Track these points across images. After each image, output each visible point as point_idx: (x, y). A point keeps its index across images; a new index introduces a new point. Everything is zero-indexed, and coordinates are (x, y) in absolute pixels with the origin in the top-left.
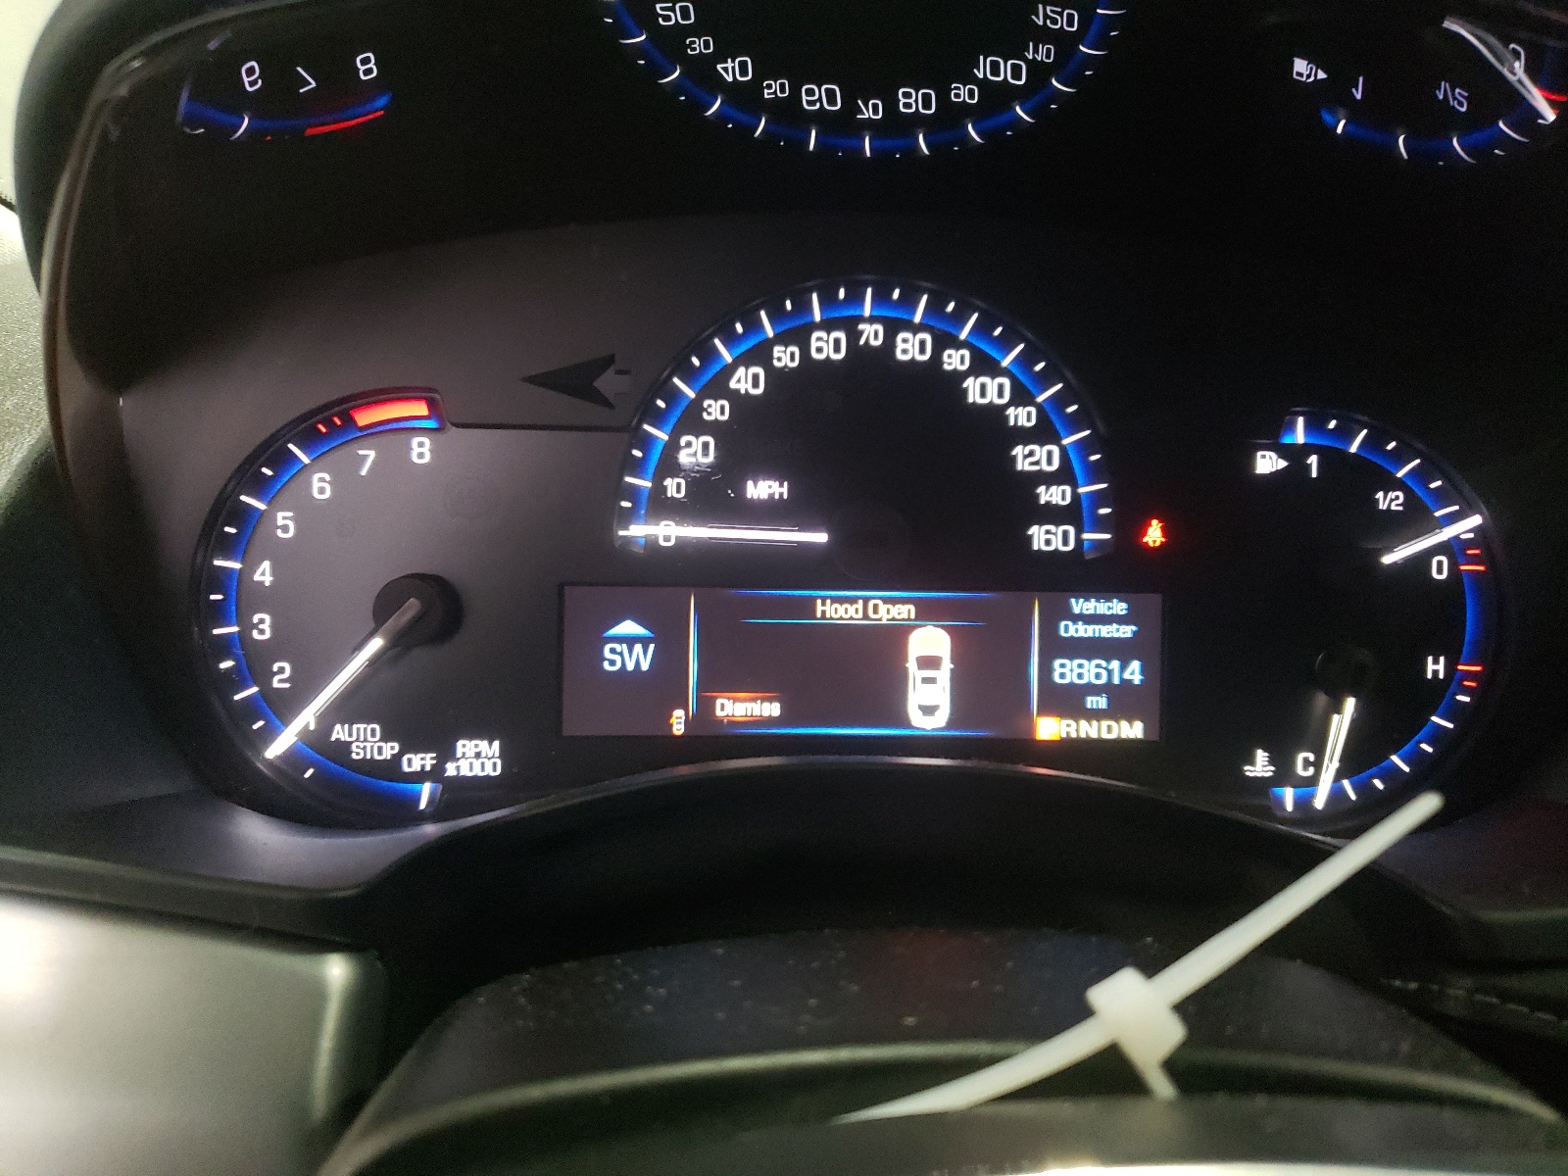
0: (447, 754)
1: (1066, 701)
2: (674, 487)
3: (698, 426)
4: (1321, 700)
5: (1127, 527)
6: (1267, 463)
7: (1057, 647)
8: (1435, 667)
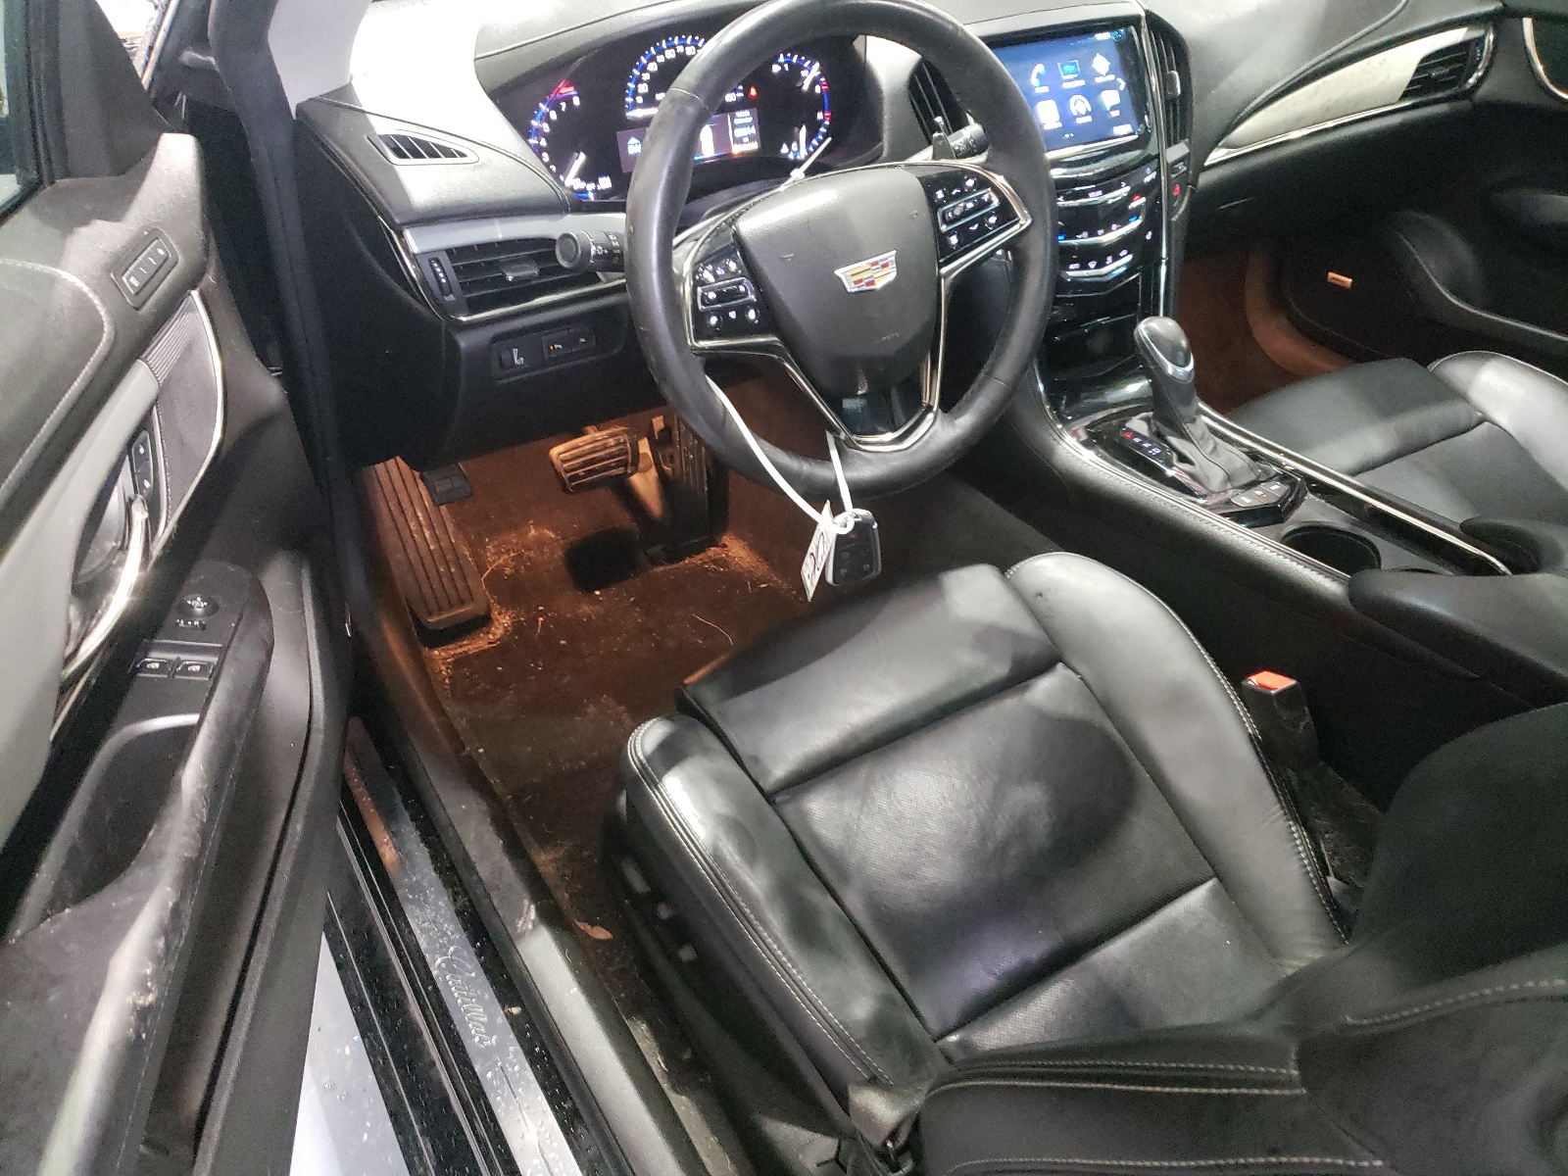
0: (597, 182)
1: (739, 141)
2: (640, 100)
3: (642, 82)
4: (796, 129)
5: (746, 92)
6: (776, 69)
7: (734, 127)
8: (820, 116)
